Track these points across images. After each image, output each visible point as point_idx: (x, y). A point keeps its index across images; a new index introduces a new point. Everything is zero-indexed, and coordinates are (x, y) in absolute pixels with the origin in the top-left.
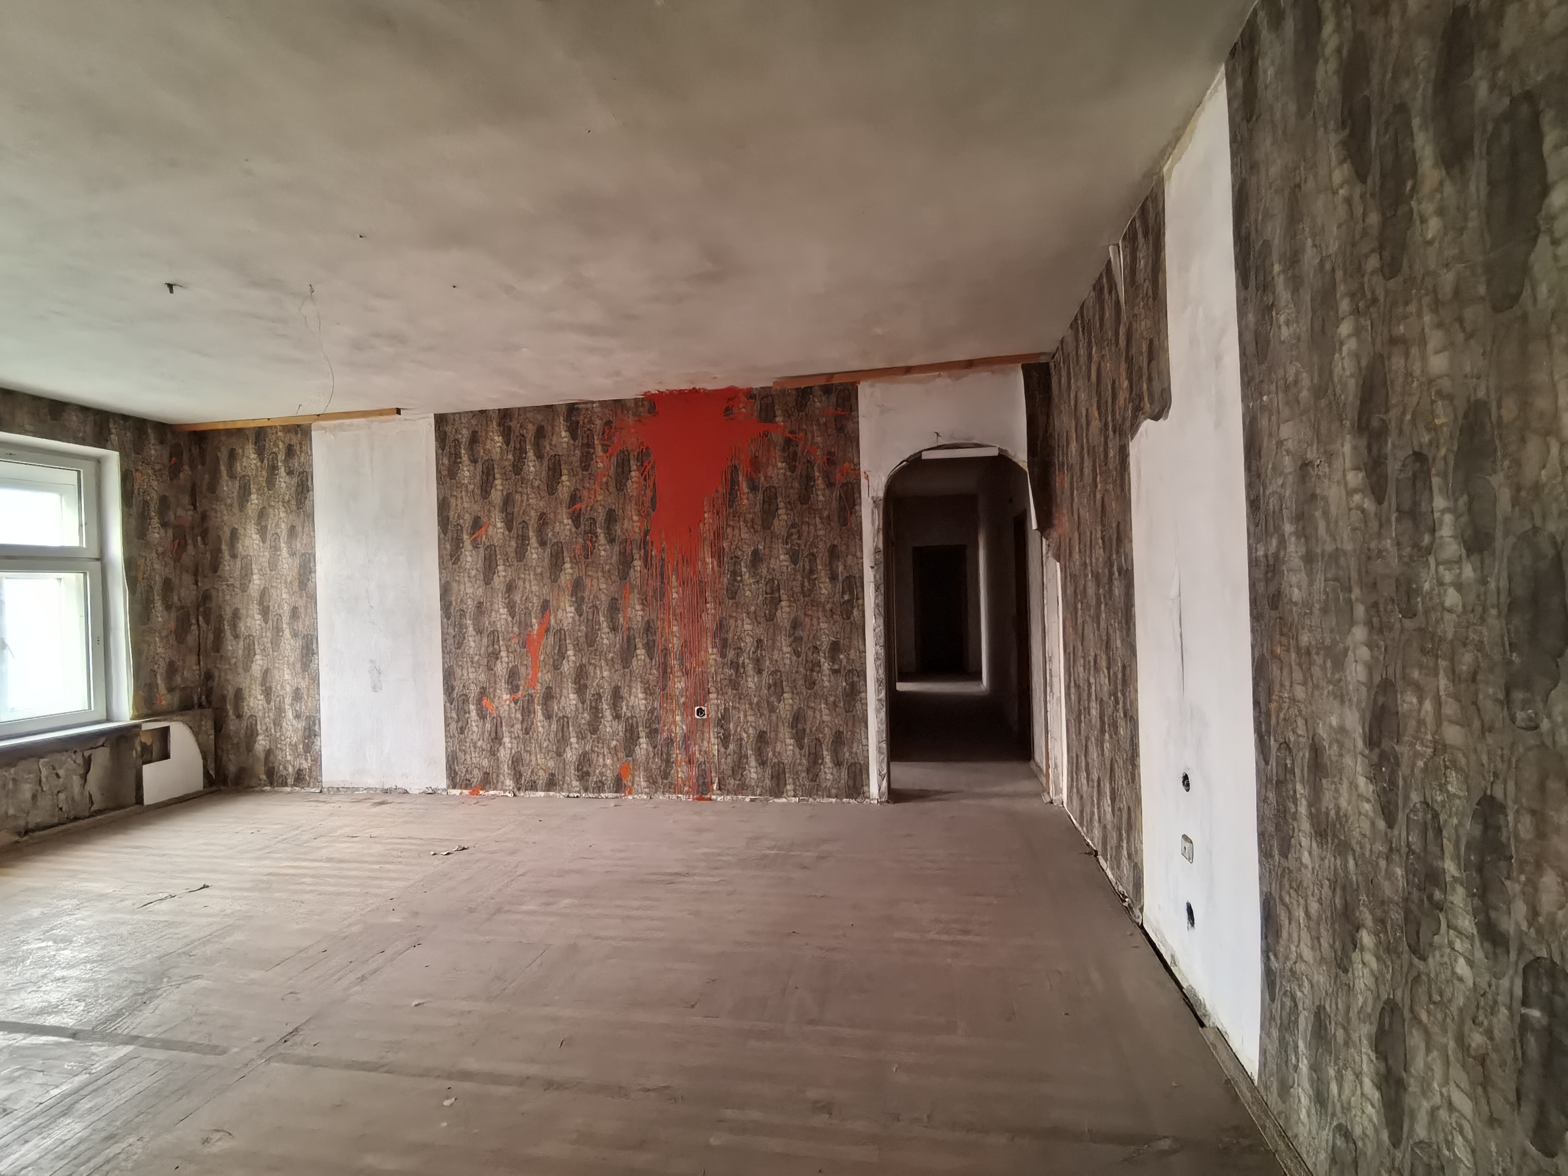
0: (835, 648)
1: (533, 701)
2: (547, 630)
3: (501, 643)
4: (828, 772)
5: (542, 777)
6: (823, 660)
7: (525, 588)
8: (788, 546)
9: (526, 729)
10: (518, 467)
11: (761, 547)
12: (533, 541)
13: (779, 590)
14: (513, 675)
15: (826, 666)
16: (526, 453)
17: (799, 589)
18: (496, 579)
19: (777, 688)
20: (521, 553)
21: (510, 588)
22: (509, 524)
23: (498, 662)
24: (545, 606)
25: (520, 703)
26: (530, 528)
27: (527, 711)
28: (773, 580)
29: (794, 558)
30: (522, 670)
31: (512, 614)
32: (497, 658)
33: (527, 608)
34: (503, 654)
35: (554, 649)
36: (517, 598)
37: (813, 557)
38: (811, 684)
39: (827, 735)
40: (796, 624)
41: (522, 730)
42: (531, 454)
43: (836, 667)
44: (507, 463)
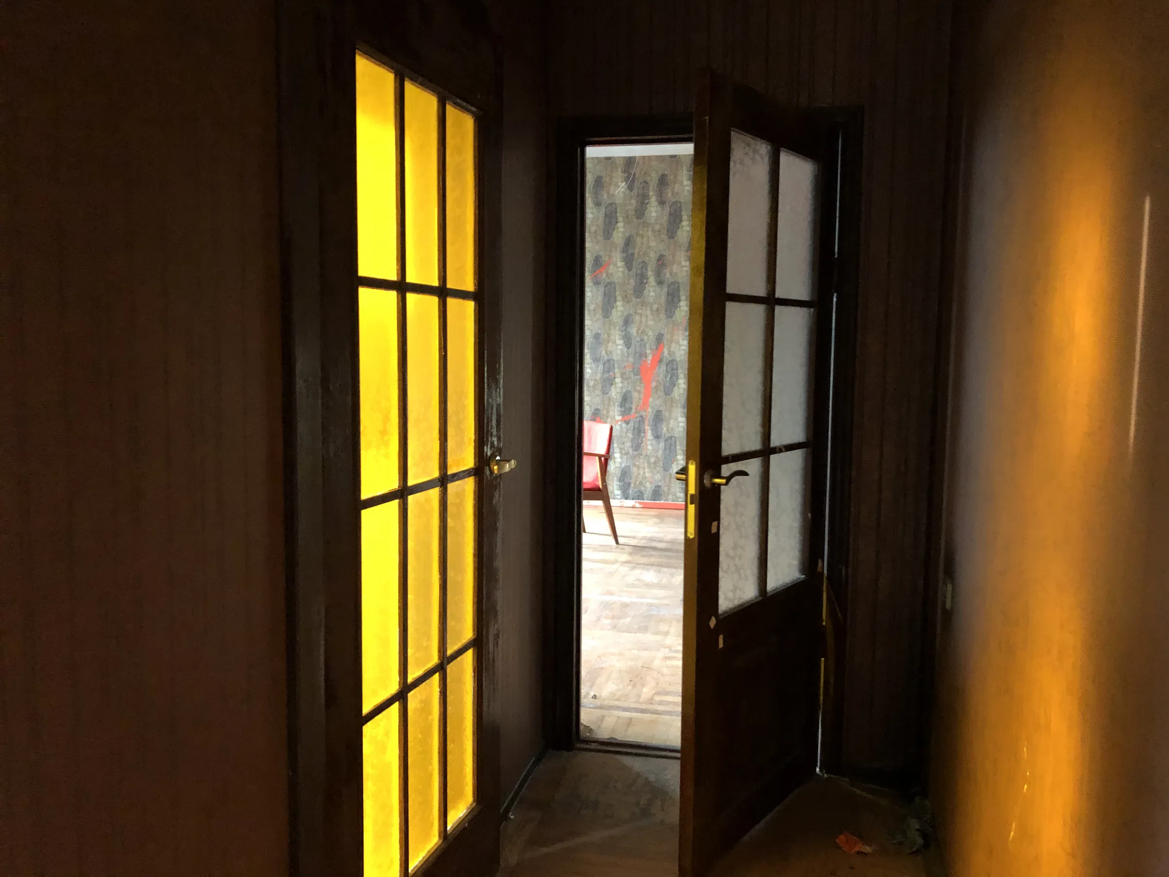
1: (644, 422)
2: (660, 361)
3: (616, 370)
5: (649, 487)
7: (641, 322)
9: (636, 447)
10: (640, 212)
12: (652, 280)
14: (626, 399)
16: (649, 199)
18: (614, 312)
20: (639, 290)
21: (627, 321)
22: (629, 262)
23: (613, 388)
24: (659, 339)
25: (631, 424)
26: (649, 269)
27: (639, 432)
30: (635, 395)
31: (628, 345)
32: (612, 385)
33: (642, 340)
34: (618, 380)
35: (666, 377)
36: (633, 331)
41: (632, 447)
42: (653, 200)
44: (630, 207)
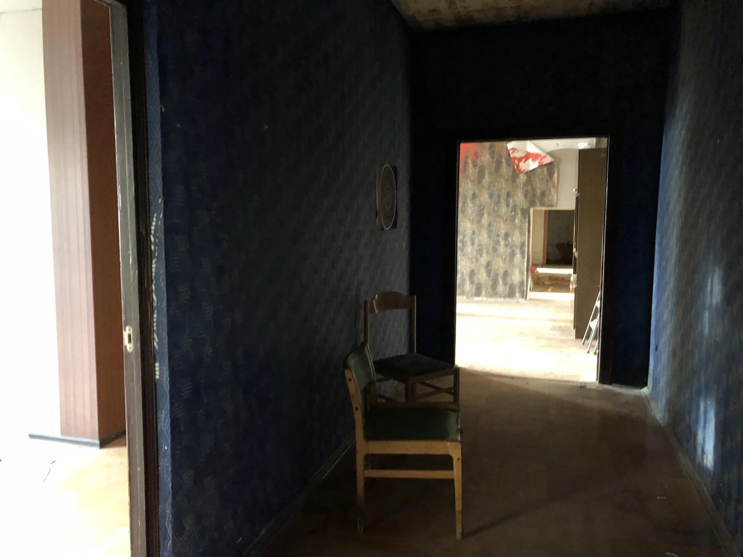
0: (506, 235)
4: (501, 287)
6: (501, 240)
8: (489, 191)
11: (477, 191)
13: (483, 210)
15: (502, 243)
17: (492, 210)
19: (480, 252)
28: (481, 205)
29: (491, 196)
37: (499, 196)
38: (495, 250)
39: (501, 271)
40: (490, 225)
43: (507, 243)
